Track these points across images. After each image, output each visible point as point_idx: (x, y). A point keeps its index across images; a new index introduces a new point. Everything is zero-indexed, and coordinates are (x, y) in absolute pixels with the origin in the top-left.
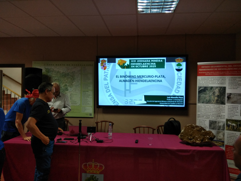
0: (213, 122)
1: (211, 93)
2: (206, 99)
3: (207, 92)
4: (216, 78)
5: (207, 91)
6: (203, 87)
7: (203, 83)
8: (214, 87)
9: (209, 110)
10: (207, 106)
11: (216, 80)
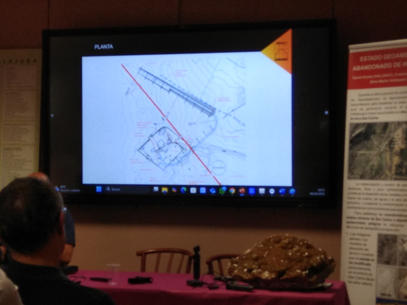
0: (387, 240)
1: (384, 145)
2: (371, 163)
3: (375, 140)
4: (396, 93)
5: (372, 137)
6: (364, 124)
7: (364, 111)
8: (392, 123)
9: (378, 202)
10: (372, 187)
11: (398, 101)
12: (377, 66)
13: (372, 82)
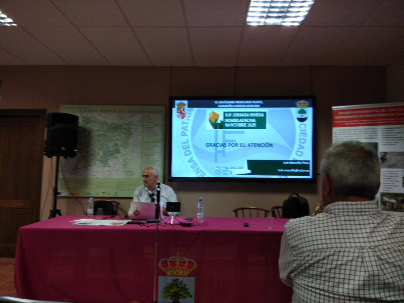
4: (362, 129)
7: (342, 137)
11: (363, 133)
12: (350, 117)
13: (347, 124)
